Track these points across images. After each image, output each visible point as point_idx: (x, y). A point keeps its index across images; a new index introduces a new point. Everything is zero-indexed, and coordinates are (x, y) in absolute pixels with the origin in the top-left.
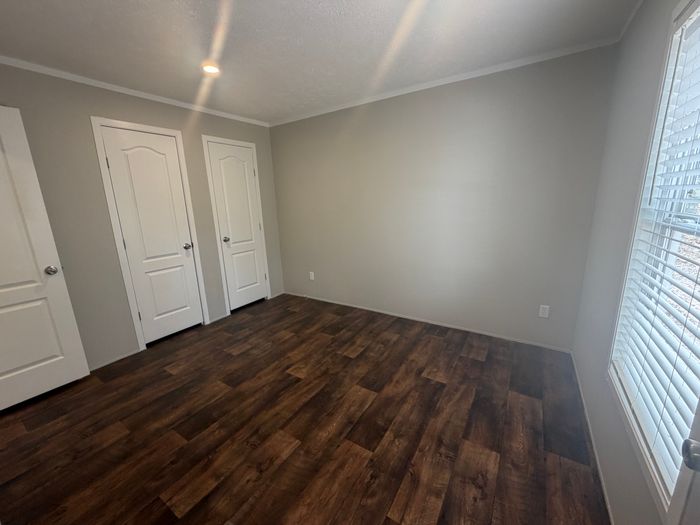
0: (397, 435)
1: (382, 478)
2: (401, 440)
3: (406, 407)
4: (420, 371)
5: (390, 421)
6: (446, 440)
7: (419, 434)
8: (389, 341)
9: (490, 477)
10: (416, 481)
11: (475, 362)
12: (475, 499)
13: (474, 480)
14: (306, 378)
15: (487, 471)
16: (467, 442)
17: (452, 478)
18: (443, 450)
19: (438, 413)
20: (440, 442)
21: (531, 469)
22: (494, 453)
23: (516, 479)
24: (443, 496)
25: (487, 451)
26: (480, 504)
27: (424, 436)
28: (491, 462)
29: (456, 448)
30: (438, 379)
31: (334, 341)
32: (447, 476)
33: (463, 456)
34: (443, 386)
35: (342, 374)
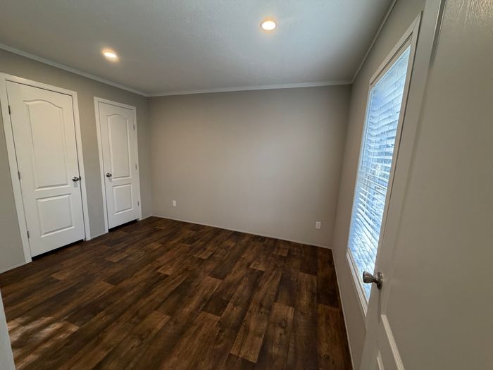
0: (235, 305)
1: (227, 331)
2: (238, 307)
3: (241, 287)
4: (249, 264)
5: (231, 296)
6: (264, 304)
7: (249, 303)
8: (228, 247)
9: (289, 321)
10: (247, 330)
11: (281, 257)
12: (281, 334)
13: (280, 325)
14: (172, 275)
15: (287, 319)
16: (277, 304)
17: (268, 325)
18: (263, 310)
19: (259, 289)
20: (261, 306)
21: (310, 314)
22: (291, 308)
23: (302, 320)
24: (263, 336)
25: (287, 307)
26: (284, 337)
27: (252, 303)
28: (289, 313)
29: (270, 308)
30: (260, 269)
31: (191, 248)
32: (265, 324)
33: (274, 312)
34: (262, 272)
35: (198, 270)
